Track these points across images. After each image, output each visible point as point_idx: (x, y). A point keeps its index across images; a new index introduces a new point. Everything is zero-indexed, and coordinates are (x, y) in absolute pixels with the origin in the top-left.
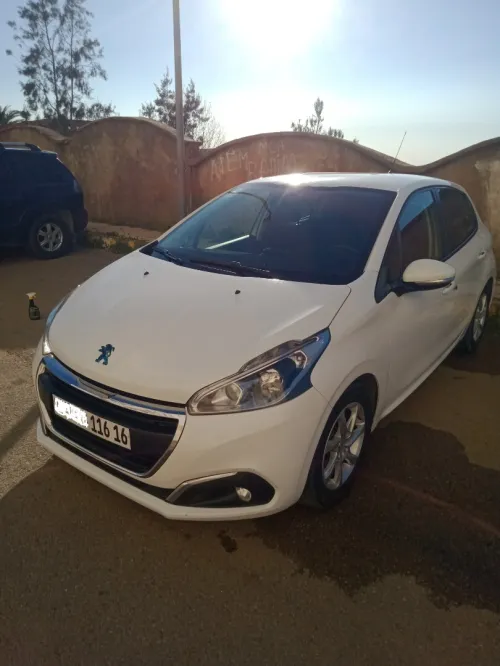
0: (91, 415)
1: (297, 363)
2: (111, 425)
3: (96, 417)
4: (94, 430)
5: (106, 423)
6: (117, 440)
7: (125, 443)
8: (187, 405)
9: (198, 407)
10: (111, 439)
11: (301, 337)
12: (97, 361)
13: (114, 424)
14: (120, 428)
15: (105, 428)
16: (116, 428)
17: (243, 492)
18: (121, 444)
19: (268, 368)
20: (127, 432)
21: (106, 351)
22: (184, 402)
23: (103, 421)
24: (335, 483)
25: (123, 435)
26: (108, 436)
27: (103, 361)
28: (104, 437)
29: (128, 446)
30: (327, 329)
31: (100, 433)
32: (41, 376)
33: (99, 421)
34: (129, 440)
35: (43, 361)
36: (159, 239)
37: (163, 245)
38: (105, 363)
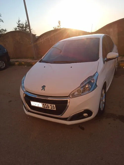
0: (43, 104)
1: (92, 81)
2: (49, 105)
3: (45, 104)
4: (44, 107)
5: (48, 105)
6: (52, 108)
7: (54, 109)
8: (69, 96)
9: (72, 96)
10: (50, 108)
11: (92, 75)
12: (42, 90)
13: (50, 105)
14: (52, 105)
15: (48, 106)
16: (51, 105)
17: (85, 115)
18: (53, 109)
19: (87, 84)
20: (54, 106)
21: (44, 87)
22: (68, 96)
23: (47, 104)
24: (102, 109)
25: (53, 107)
26: (49, 108)
27: (43, 90)
28: (47, 108)
29: (55, 109)
30: (97, 72)
31: (46, 107)
32: (24, 97)
33: (46, 105)
34: (55, 107)
35: (24, 93)
36: (42, 59)
37: (44, 60)
38: (44, 90)
